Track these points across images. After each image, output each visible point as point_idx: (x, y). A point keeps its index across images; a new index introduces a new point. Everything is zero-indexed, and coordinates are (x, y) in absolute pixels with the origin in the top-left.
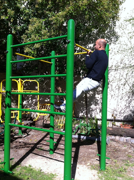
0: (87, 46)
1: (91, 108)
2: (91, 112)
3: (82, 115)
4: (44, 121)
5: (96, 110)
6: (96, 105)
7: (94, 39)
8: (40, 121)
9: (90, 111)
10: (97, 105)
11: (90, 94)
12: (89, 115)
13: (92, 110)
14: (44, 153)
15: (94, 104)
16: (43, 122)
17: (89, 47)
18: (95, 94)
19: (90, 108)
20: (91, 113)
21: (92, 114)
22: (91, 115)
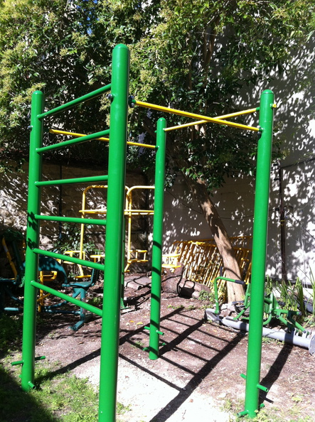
0: (288, 97)
1: (296, 258)
2: (294, 267)
3: (272, 275)
4: (180, 282)
5: (308, 263)
6: (307, 251)
7: (305, 77)
8: (172, 280)
9: (291, 266)
10: (310, 250)
11: (294, 220)
12: (289, 276)
13: (298, 264)
14: (139, 355)
15: (303, 247)
16: (178, 284)
17: (294, 100)
18: (305, 222)
19: (293, 258)
20: (294, 271)
21: (296, 272)
22: (294, 277)
